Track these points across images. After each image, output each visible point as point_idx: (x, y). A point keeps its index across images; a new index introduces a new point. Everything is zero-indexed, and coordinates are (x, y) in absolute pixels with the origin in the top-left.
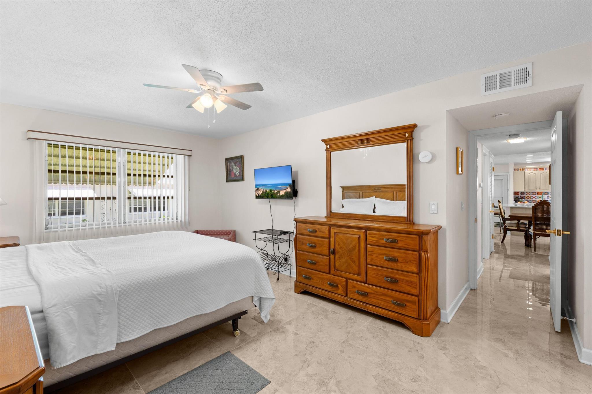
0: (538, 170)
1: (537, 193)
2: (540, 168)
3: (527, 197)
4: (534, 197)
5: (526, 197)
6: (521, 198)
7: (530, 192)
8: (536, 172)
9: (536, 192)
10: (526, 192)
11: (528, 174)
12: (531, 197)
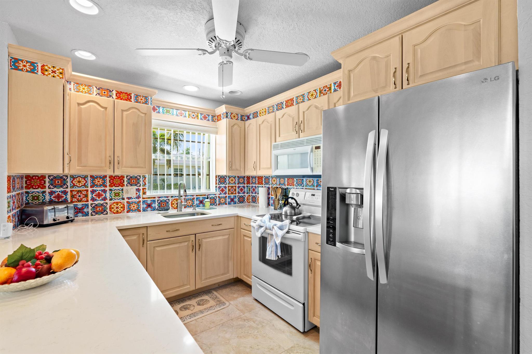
0: (114, 96)
1: (108, 179)
2: (119, 91)
3: (75, 193)
4: (99, 195)
5: (73, 196)
6: (51, 202)
7: (85, 177)
8: (104, 100)
9: (106, 176)
10: (73, 177)
11: (79, 104)
12: (89, 193)
